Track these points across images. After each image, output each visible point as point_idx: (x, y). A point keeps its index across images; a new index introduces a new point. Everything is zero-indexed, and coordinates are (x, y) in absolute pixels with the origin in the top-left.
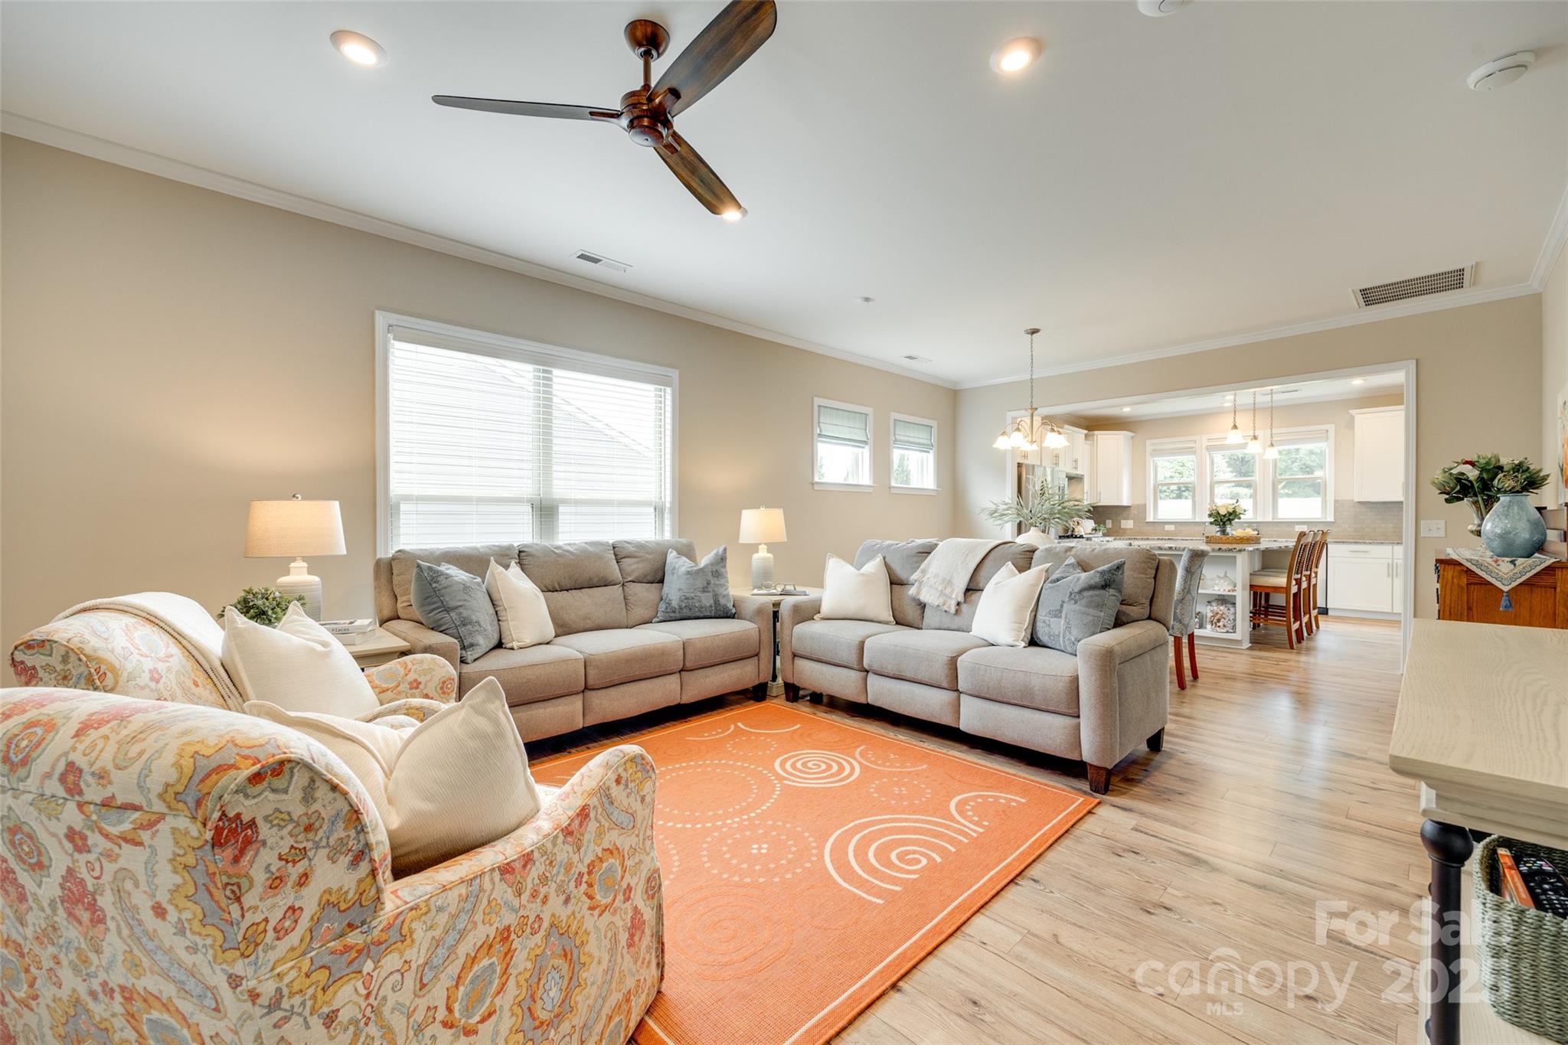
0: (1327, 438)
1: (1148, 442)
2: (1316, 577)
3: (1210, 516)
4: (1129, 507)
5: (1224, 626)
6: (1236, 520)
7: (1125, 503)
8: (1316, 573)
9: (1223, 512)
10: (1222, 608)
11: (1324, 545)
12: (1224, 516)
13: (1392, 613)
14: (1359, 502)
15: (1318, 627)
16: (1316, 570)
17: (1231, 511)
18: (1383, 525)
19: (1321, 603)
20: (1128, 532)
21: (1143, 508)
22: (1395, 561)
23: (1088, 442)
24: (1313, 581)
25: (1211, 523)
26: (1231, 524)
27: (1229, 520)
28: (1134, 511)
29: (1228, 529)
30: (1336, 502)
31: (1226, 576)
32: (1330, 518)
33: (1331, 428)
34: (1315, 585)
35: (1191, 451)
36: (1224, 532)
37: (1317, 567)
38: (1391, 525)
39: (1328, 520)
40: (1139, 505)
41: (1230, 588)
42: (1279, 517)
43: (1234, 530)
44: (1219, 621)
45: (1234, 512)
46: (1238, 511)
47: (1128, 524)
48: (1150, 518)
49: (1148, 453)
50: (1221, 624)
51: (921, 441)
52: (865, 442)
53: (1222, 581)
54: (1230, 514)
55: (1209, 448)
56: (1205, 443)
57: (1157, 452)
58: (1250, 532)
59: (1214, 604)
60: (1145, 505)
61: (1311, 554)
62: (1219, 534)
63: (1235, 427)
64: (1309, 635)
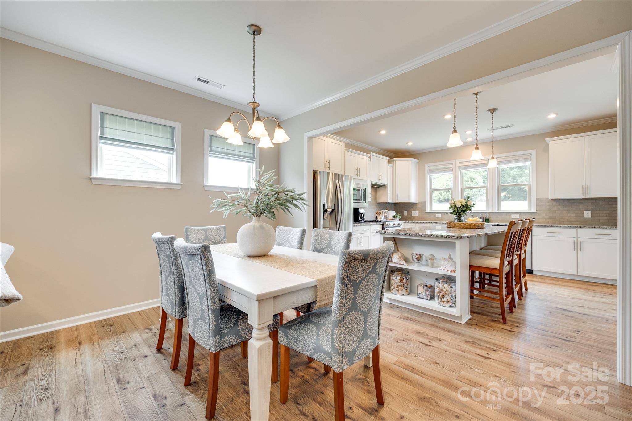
0: (531, 159)
1: (426, 165)
2: (525, 252)
3: (450, 208)
4: (417, 203)
5: (447, 301)
6: (468, 211)
7: (413, 200)
8: (525, 250)
9: (458, 205)
10: (445, 286)
11: (530, 230)
12: (459, 208)
13: (577, 276)
14: (552, 199)
15: (526, 289)
16: (525, 248)
17: (464, 204)
18: (568, 215)
19: (528, 266)
20: (416, 218)
21: (423, 204)
22: (579, 240)
23: (390, 165)
24: (523, 256)
25: (451, 213)
26: (464, 213)
27: (463, 211)
28: (419, 206)
29: (463, 218)
30: (537, 199)
31: (450, 258)
32: (534, 210)
33: (534, 152)
34: (524, 259)
35: (449, 170)
36: (460, 220)
37: (525, 246)
38: (574, 215)
39: (532, 211)
40: (421, 202)
41: (452, 269)
42: (502, 209)
43: (467, 218)
44: (443, 296)
45: (466, 205)
46: (469, 204)
47: (415, 213)
48: (428, 210)
49: (426, 172)
50: (445, 299)
51: (247, 155)
52: (172, 149)
53: (446, 263)
54: (464, 207)
55: (461, 168)
56: (458, 164)
57: (432, 171)
58: (478, 220)
59: (440, 281)
60: (425, 202)
61: (521, 237)
62: (456, 221)
63: (455, 131)
64: (520, 299)
